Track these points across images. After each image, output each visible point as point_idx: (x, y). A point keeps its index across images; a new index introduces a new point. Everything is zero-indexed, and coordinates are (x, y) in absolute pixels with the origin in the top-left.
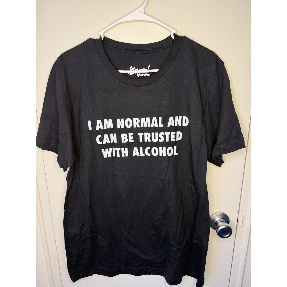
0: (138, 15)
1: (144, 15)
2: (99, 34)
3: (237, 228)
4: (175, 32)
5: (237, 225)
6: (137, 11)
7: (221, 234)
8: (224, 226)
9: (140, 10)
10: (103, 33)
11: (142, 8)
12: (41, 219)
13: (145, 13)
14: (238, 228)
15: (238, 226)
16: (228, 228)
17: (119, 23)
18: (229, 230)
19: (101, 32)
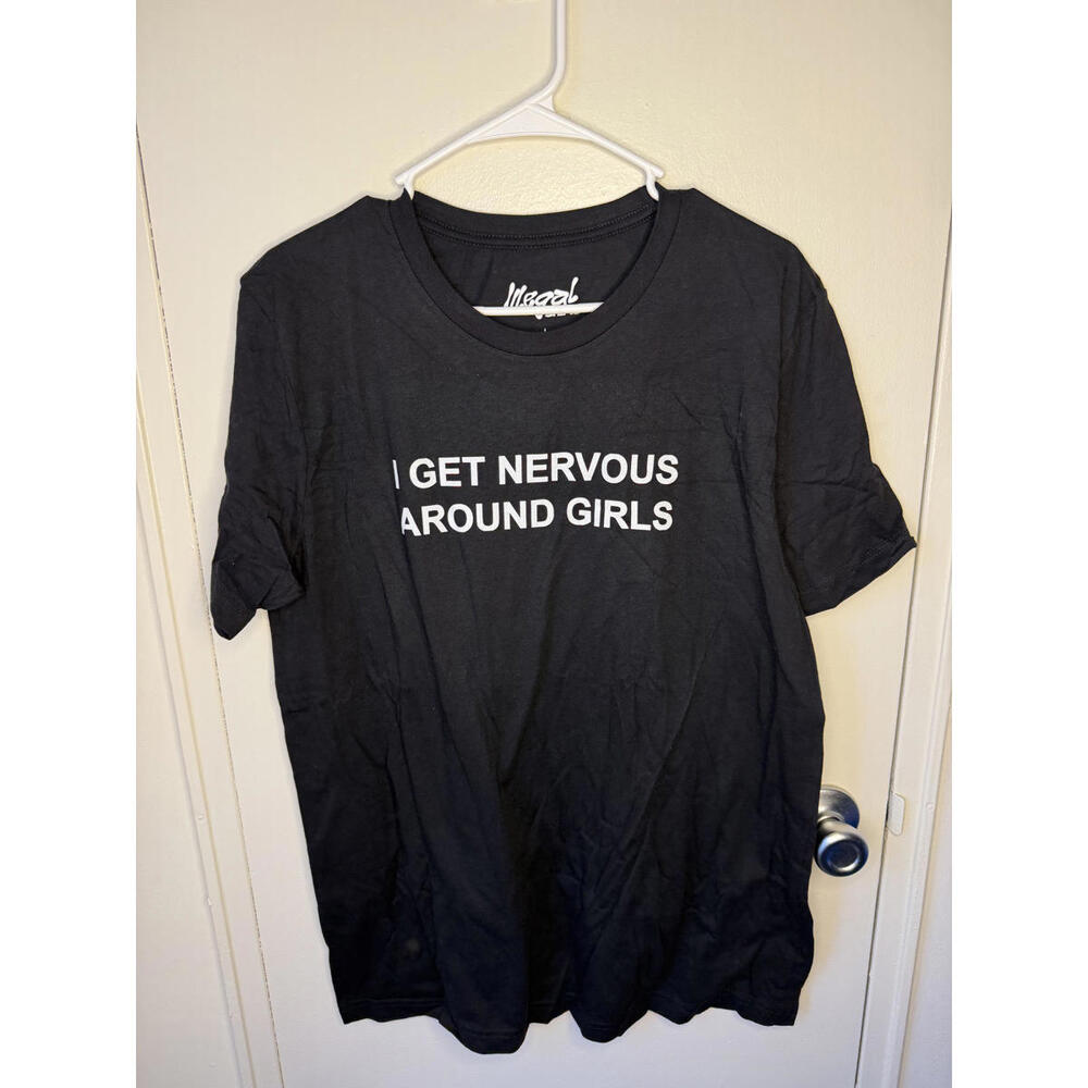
0: (534, 117)
1: (553, 117)
2: (400, 180)
3: (884, 842)
4: (659, 173)
5: (885, 831)
6: (526, 105)
7: (829, 863)
8: (840, 833)
9: (541, 101)
10: (411, 179)
11: (546, 93)
12: (202, 822)
13: (557, 112)
14: (888, 841)
15: (890, 835)
16: (855, 843)
17: (466, 146)
18: (857, 850)
19: (405, 175)
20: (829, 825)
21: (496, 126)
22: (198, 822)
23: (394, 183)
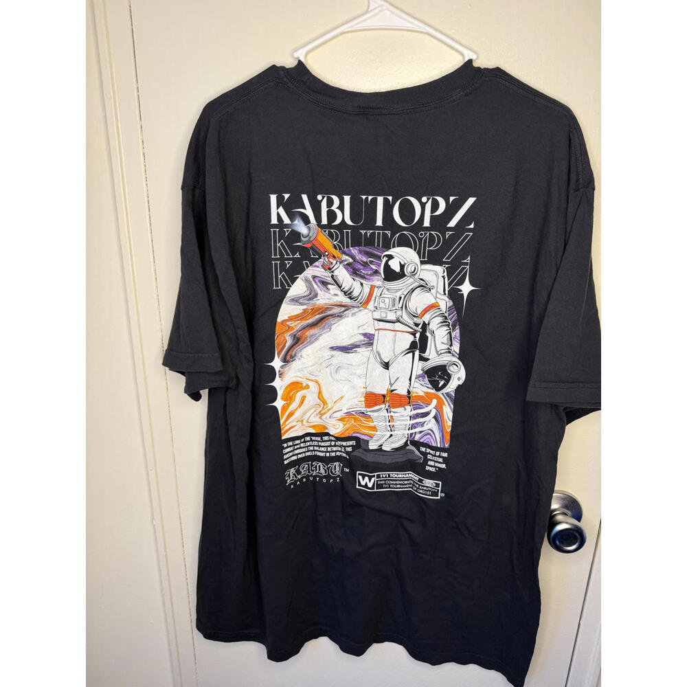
2: (296, 55)
7: (558, 543)
8: (567, 523)
10: (304, 54)
12: (152, 472)
16: (577, 531)
18: (579, 536)
19: (300, 51)
20: (560, 518)
21: (364, 21)
22: (150, 472)
23: (293, 56)
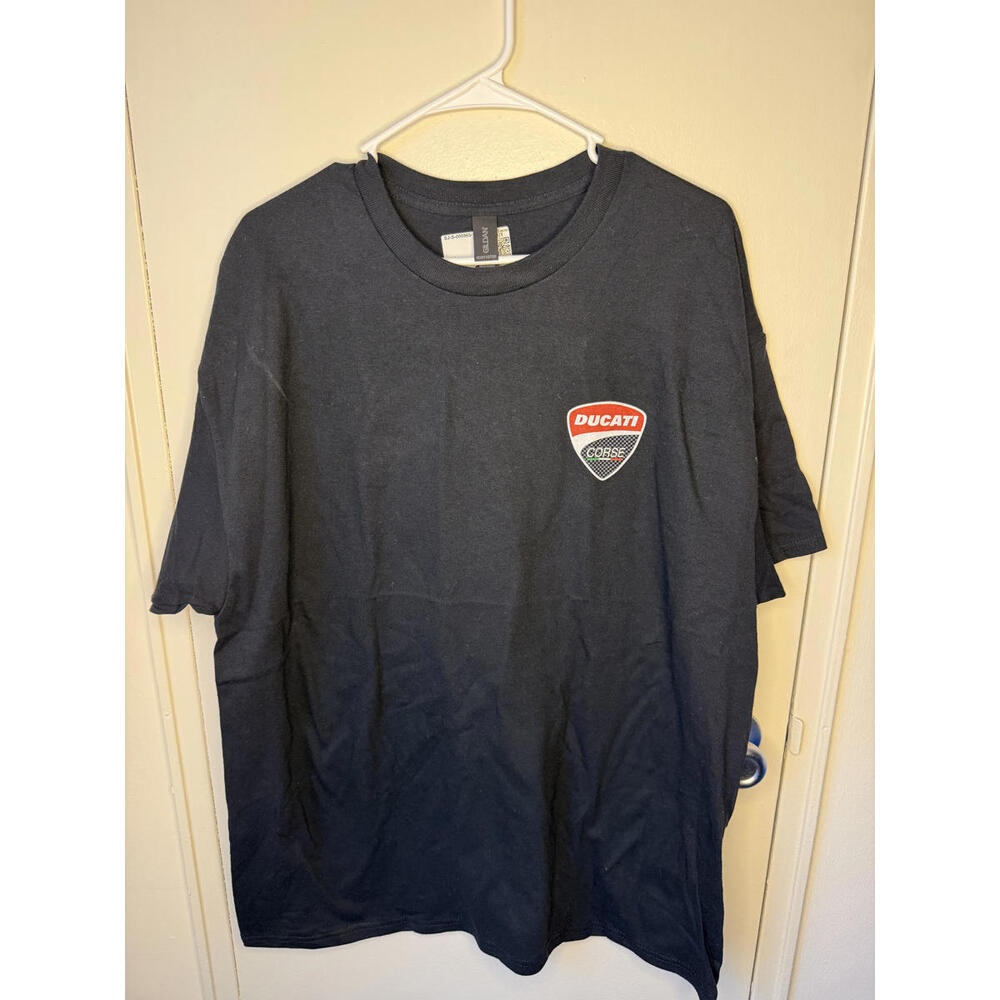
0: (485, 90)
1: (503, 90)
2: (364, 149)
3: (784, 760)
5: (785, 750)
6: (481, 78)
9: (492, 75)
11: (496, 69)
13: (506, 86)
14: (787, 760)
15: (789, 754)
16: (754, 758)
17: (424, 117)
18: (757, 765)
19: (369, 144)
22: (165, 718)
23: (359, 151)
